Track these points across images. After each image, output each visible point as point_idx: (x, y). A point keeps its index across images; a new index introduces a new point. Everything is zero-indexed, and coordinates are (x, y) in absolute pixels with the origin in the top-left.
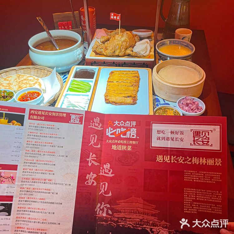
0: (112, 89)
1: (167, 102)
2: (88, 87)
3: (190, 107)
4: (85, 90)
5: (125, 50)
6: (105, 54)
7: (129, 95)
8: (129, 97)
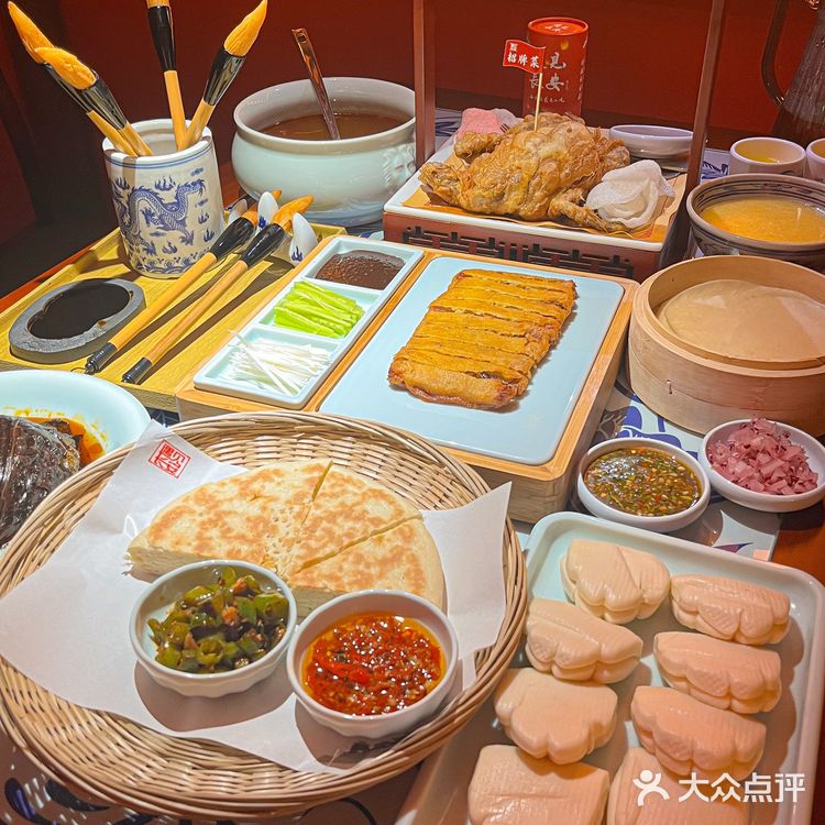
0: (433, 337)
1: (669, 430)
2: (348, 317)
3: (759, 465)
4: (331, 324)
5: (546, 196)
6: (463, 203)
7: (491, 369)
8: (489, 375)
